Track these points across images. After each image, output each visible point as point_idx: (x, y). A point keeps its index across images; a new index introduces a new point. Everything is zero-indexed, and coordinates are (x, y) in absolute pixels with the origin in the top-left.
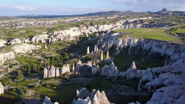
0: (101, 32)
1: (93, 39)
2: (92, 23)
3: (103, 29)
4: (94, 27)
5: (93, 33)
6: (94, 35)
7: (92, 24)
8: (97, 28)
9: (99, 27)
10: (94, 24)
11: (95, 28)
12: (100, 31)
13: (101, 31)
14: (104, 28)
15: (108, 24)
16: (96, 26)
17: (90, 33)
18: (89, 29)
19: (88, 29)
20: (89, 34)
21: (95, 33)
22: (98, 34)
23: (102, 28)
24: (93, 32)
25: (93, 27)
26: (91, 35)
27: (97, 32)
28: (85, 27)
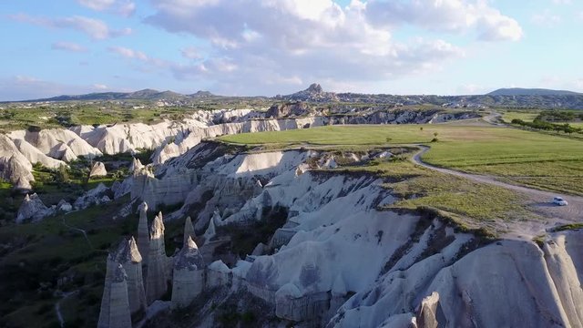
0: (116, 157)
1: (66, 207)
2: (62, 116)
3: (127, 142)
4: (78, 133)
5: (72, 163)
6: (78, 175)
7: (68, 119)
8: (96, 138)
9: (103, 133)
10: (74, 118)
11: (84, 137)
12: (110, 152)
13: (117, 150)
14: (129, 137)
15: (149, 122)
16: (87, 129)
17: (53, 164)
18: (45, 142)
19: (36, 142)
20: (46, 170)
21: (84, 161)
22: (101, 171)
23: (124, 137)
24: (71, 155)
25: (69, 133)
26: (56, 174)
27: (97, 159)
28: (20, 134)
